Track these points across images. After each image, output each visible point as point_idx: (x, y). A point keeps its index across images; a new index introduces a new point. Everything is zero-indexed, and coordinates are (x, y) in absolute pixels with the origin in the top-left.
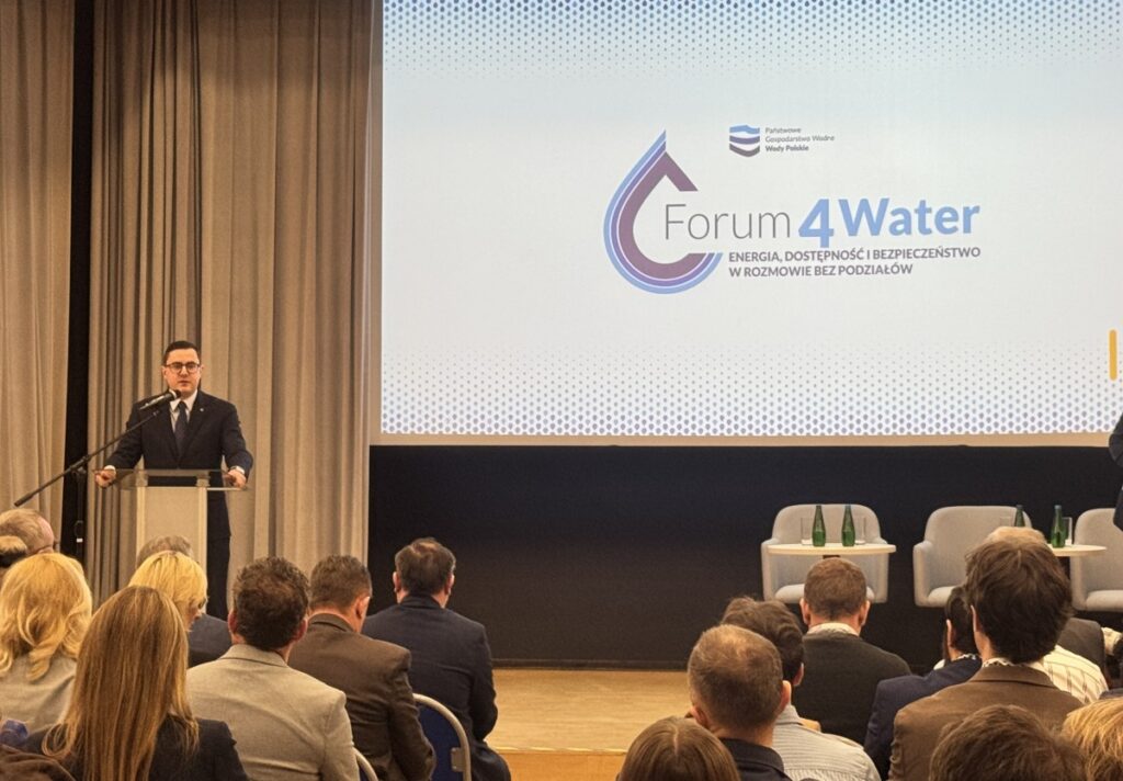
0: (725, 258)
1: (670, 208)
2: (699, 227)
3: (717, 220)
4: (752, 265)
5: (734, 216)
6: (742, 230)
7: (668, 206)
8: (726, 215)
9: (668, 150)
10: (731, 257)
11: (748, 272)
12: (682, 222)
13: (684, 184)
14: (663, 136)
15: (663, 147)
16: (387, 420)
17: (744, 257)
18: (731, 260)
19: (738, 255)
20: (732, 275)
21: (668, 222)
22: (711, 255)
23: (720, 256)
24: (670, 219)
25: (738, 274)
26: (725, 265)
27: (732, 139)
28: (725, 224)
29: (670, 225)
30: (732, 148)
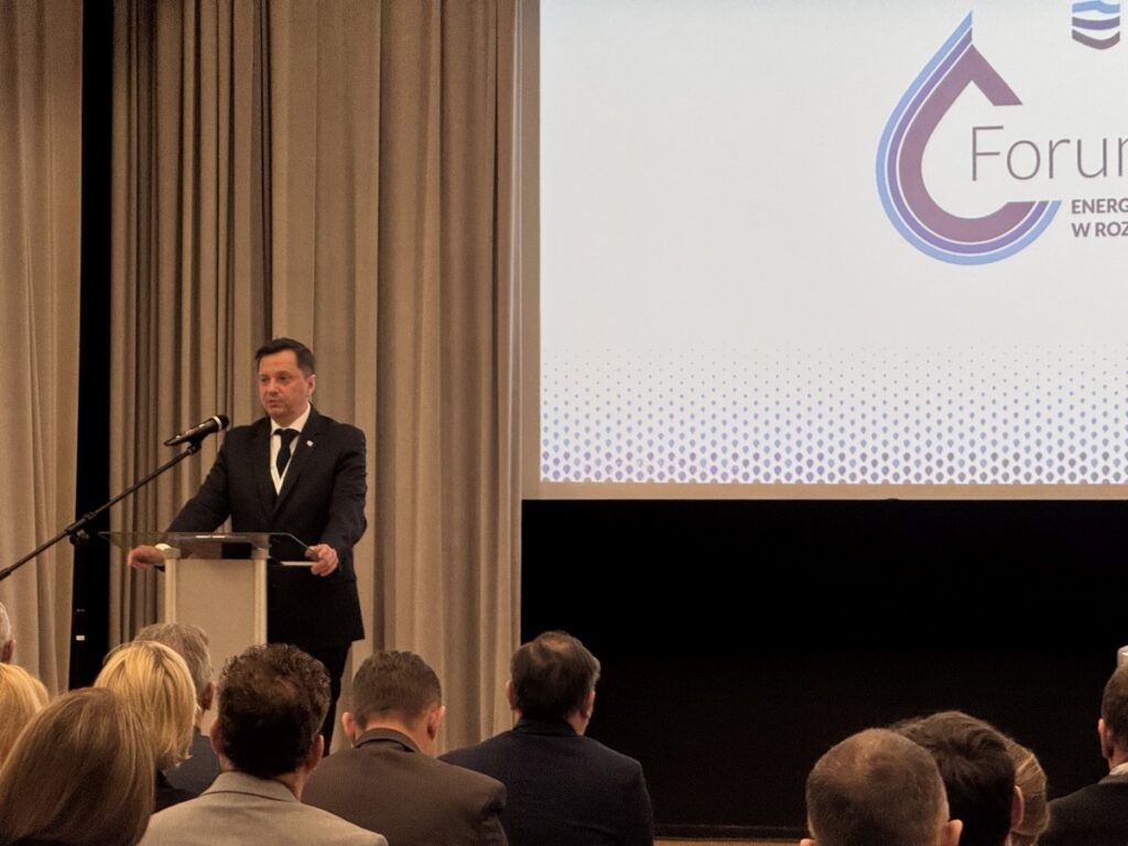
0: (1066, 208)
1: (978, 132)
2: (1024, 160)
3: (1052, 151)
4: (1107, 218)
5: (1079, 142)
6: (1092, 163)
7: (975, 129)
8: (1068, 141)
9: (976, 42)
10: (1074, 207)
11: (1101, 229)
12: (998, 154)
13: (1000, 94)
14: (969, 20)
15: (969, 38)
16: (550, 462)
17: (1095, 207)
18: (1074, 212)
19: (1085, 203)
20: (1077, 234)
21: (975, 154)
22: (1043, 205)
23: (1057, 204)
24: (978, 151)
25: (1085, 234)
26: (1064, 219)
27: (1076, 22)
28: (1066, 155)
29: (978, 158)
30: (1076, 36)
